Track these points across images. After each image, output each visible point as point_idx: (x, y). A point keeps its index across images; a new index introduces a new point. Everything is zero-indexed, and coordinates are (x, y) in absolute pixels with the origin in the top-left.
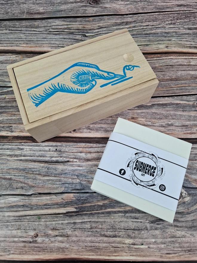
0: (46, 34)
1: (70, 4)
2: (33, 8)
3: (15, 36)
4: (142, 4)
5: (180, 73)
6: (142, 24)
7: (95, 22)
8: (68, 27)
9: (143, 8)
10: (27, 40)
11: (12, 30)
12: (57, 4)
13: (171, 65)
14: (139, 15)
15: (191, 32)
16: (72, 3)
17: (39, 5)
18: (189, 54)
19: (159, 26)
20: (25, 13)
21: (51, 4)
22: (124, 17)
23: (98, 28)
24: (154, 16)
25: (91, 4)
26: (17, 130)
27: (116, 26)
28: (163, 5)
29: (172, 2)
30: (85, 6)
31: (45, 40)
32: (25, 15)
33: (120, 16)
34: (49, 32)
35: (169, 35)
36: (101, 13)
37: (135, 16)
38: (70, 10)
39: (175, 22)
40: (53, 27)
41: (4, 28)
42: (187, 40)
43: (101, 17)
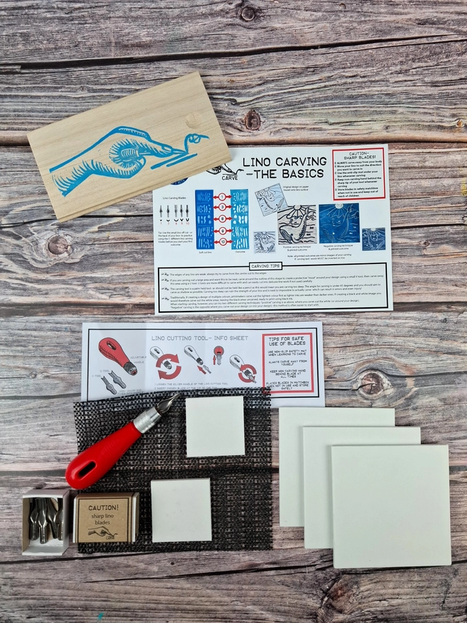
1: (200, 21)
2: (127, 31)
4: (348, 19)
5: (403, 184)
6: (344, 72)
7: (253, 67)
9: (349, 31)
11: (95, 91)
12: (173, 19)
14: (340, 48)
15: (436, 92)
16: (205, 16)
17: (137, 23)
18: (425, 144)
19: (377, 78)
20: (113, 44)
21: (163, 19)
22: (310, 54)
23: (260, 83)
24: (370, 51)
25: (243, 20)
26: (136, 294)
27: (293, 77)
28: (388, 22)
29: (409, 13)
30: (232, 25)
32: (113, 50)
33: (302, 52)
35: (394, 100)
36: (264, 44)
37: (331, 50)
38: (202, 38)
39: (408, 68)
41: (79, 86)
42: (426, 111)
43: (264, 54)
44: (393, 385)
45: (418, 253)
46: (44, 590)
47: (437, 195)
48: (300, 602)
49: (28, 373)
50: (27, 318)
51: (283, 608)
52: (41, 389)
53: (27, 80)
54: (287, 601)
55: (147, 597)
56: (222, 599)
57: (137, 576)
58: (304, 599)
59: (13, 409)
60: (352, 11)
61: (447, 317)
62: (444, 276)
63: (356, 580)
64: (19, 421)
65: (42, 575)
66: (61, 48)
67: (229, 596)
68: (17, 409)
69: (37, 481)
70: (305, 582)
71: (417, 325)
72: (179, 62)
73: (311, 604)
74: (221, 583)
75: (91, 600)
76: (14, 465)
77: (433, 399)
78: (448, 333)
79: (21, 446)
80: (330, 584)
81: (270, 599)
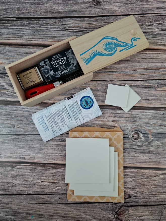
0: (64, 31)
1: (80, 5)
2: (54, 8)
3: (44, 32)
4: (132, 6)
5: (150, 65)
7: (98, 21)
8: (79, 26)
9: (132, 10)
10: (52, 35)
11: (41, 28)
12: (70, 4)
13: (145, 59)
15: (163, 33)
16: (81, 3)
17: (57, 5)
18: (158, 50)
20: (49, 12)
21: (66, 4)
22: (118, 18)
24: (139, 17)
25: (95, 5)
26: (52, 99)
28: (146, 8)
29: (154, 5)
30: (91, 7)
31: (64, 36)
32: (48, 14)
33: (115, 17)
34: (66, 29)
35: (148, 35)
36: (102, 14)
37: (125, 17)
38: (80, 11)
39: (153, 24)
40: (69, 25)
41: (36, 26)
42: (159, 39)
43: (102, 17)
44: (144, 137)
45: (154, 89)
46: (12, 206)
47: (162, 69)
48: (106, 216)
49: (11, 126)
50: (12, 106)
51: (100, 218)
52: (16, 132)
53: (18, 23)
54: (102, 215)
55: (50, 210)
56: (77, 213)
57: (47, 203)
58: (108, 215)
59: (5, 139)
60: (134, 4)
61: (164, 113)
62: (164, 98)
63: (128, 209)
64: (7, 143)
65: (12, 200)
66: (30, 12)
67: (80, 212)
68: (7, 139)
69: (12, 165)
70: (109, 208)
71: (154, 115)
72: (71, 19)
73: (110, 217)
74: (77, 207)
75: (29, 211)
76: (4, 159)
77: (159, 143)
78: (164, 119)
79: (7, 152)
80: (118, 210)
81: (95, 214)
